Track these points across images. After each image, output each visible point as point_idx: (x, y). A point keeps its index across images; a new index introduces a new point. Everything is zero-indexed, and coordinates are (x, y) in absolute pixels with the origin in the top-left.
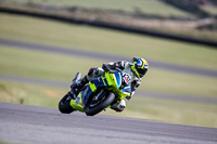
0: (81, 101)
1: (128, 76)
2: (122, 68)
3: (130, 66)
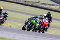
1: (38, 20)
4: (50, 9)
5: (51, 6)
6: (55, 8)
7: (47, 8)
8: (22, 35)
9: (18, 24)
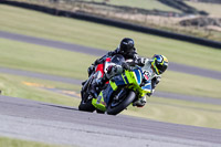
0: (102, 100)
1: (148, 73)
2: (142, 65)
3: (150, 63)
4: (144, 26)
5: (149, 17)
6: (166, 22)
7: (133, 24)
8: (43, 122)
9: (28, 84)
